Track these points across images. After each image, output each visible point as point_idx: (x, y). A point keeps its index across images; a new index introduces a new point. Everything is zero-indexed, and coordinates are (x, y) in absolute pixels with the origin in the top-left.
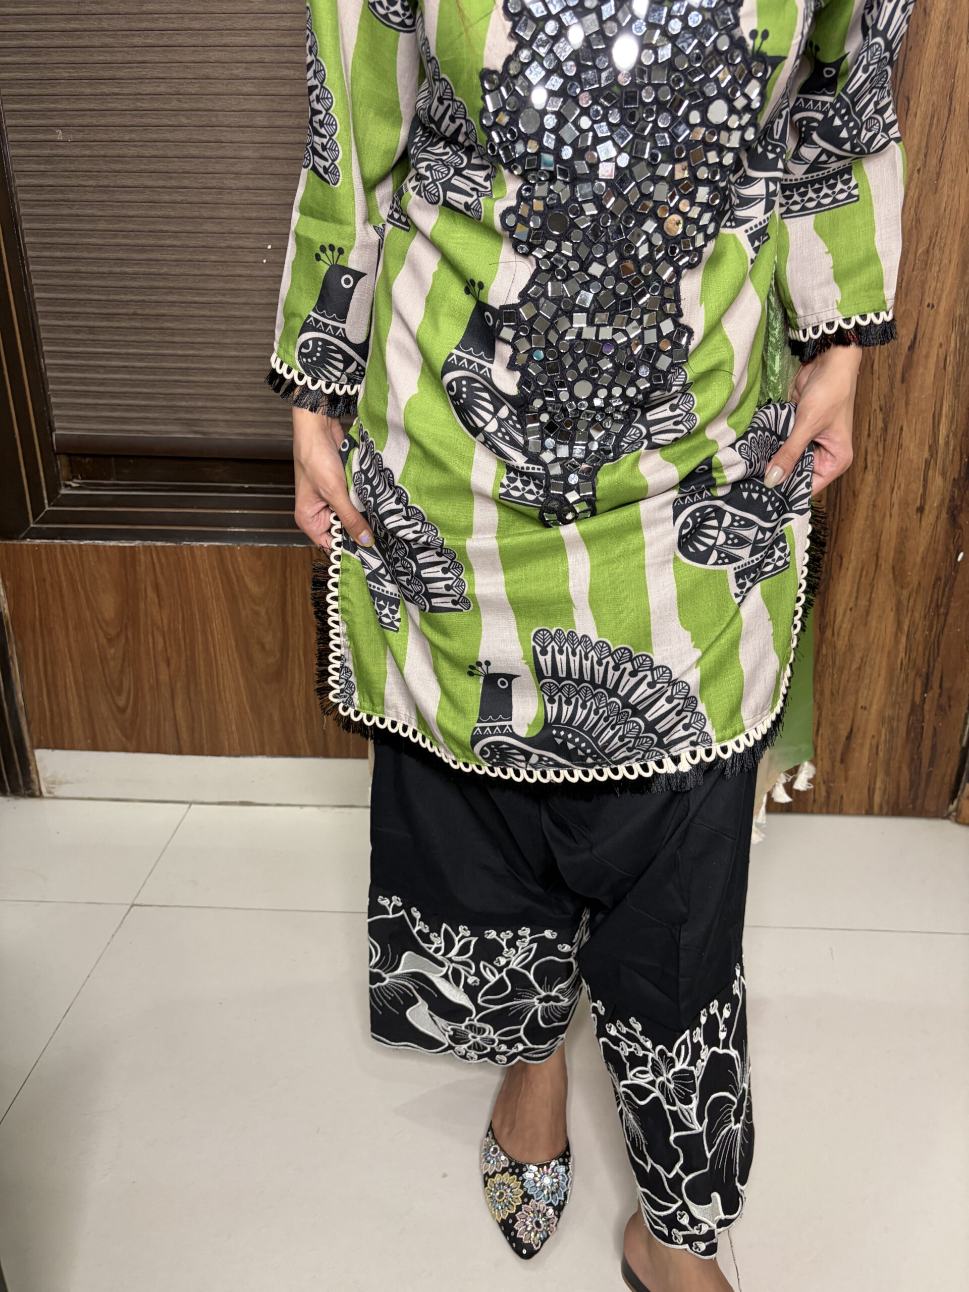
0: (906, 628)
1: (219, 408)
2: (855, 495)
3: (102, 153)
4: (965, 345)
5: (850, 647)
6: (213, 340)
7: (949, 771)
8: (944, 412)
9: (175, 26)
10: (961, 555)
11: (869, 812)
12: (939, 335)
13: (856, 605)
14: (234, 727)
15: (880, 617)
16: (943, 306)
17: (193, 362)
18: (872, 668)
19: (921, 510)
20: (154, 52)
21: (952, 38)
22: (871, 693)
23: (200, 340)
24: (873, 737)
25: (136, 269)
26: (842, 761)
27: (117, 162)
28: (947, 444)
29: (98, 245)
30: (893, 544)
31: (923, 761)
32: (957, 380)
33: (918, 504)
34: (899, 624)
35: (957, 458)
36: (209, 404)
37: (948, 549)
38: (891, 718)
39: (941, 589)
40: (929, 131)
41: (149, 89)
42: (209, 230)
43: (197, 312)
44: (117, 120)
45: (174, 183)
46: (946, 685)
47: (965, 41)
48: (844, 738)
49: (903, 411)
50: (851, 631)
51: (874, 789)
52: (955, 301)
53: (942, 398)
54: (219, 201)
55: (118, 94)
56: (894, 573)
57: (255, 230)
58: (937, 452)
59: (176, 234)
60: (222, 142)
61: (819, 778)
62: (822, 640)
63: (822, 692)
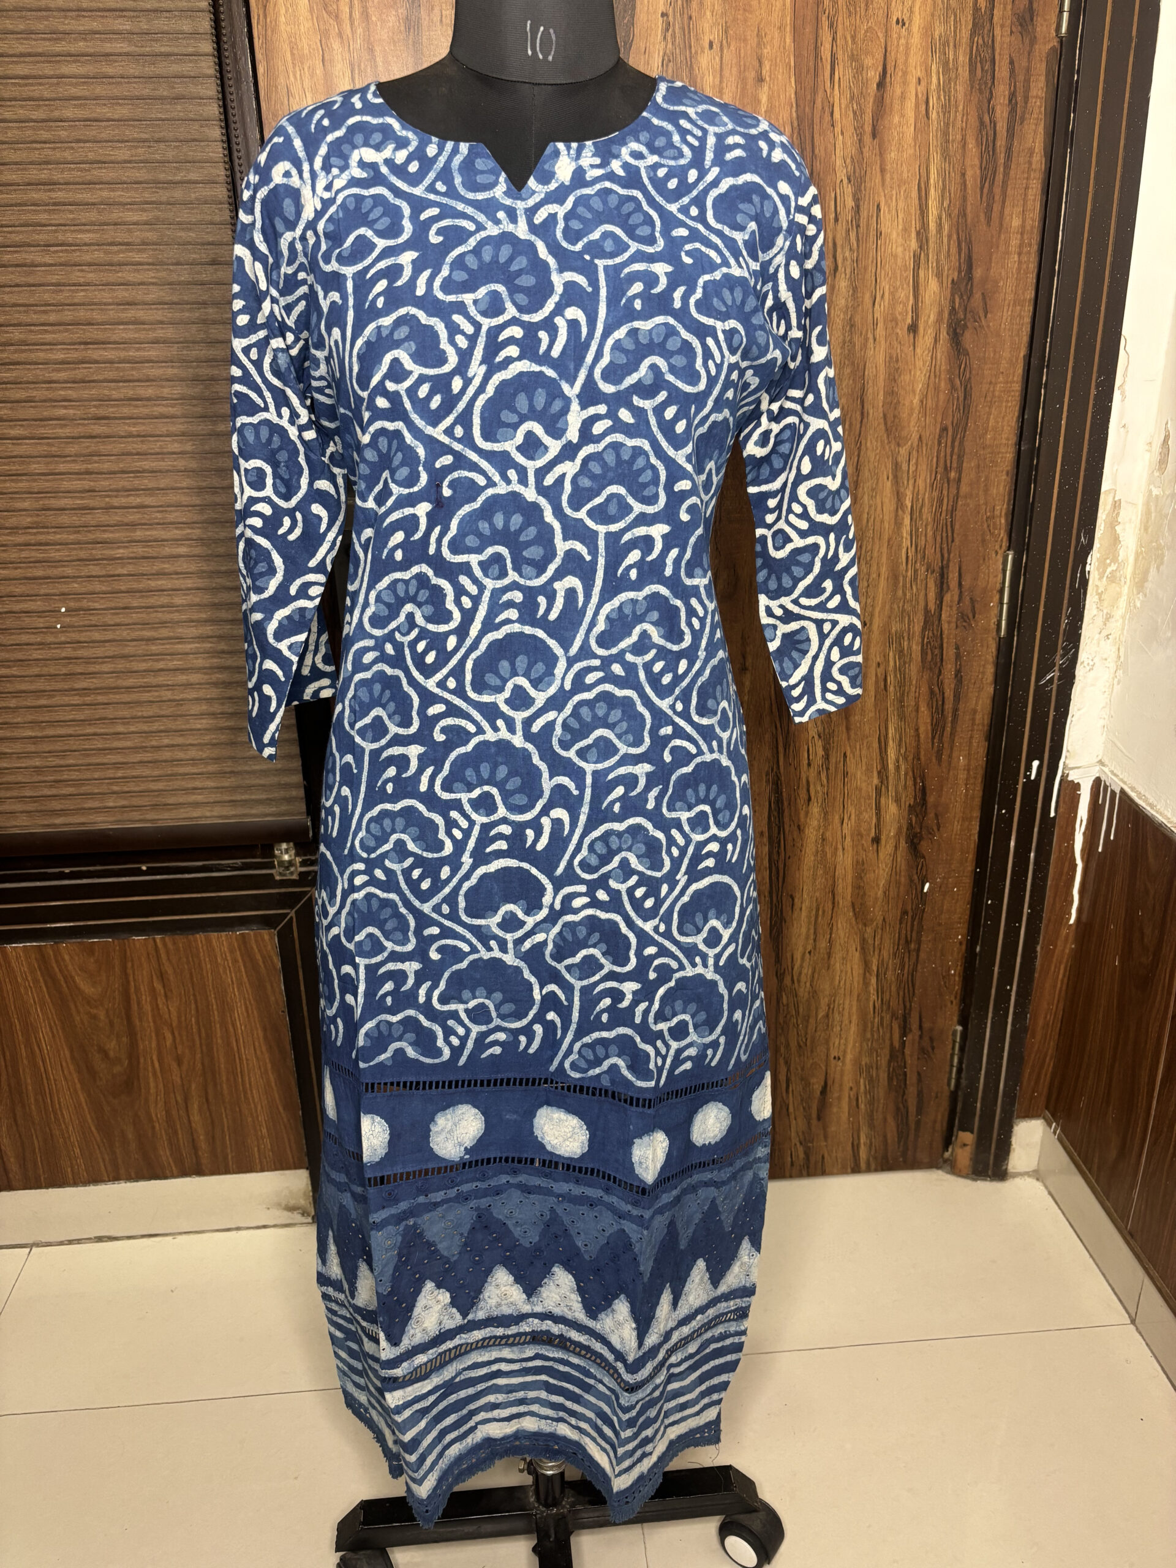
0: (875, 968)
2: (800, 829)
4: (905, 663)
5: (814, 993)
7: (939, 1119)
8: (890, 735)
10: (927, 886)
11: (856, 1170)
12: (875, 653)
13: (815, 948)
15: (843, 959)
16: (877, 624)
18: (841, 1014)
19: (876, 840)
21: (856, 339)
22: (843, 1041)
24: (851, 1089)
26: (819, 1118)
28: (898, 768)
30: (849, 879)
31: (910, 1109)
32: (901, 701)
33: (873, 834)
34: (866, 965)
35: (910, 783)
37: (911, 881)
38: (869, 1067)
39: (909, 924)
46: (927, 1025)
47: (871, 340)
48: (818, 1093)
49: (844, 736)
50: (813, 976)
51: (859, 1144)
52: (890, 618)
53: (887, 721)
56: (854, 910)
57: (42, 592)
58: (887, 778)
61: (795, 1140)
62: (781, 988)
63: (787, 1046)
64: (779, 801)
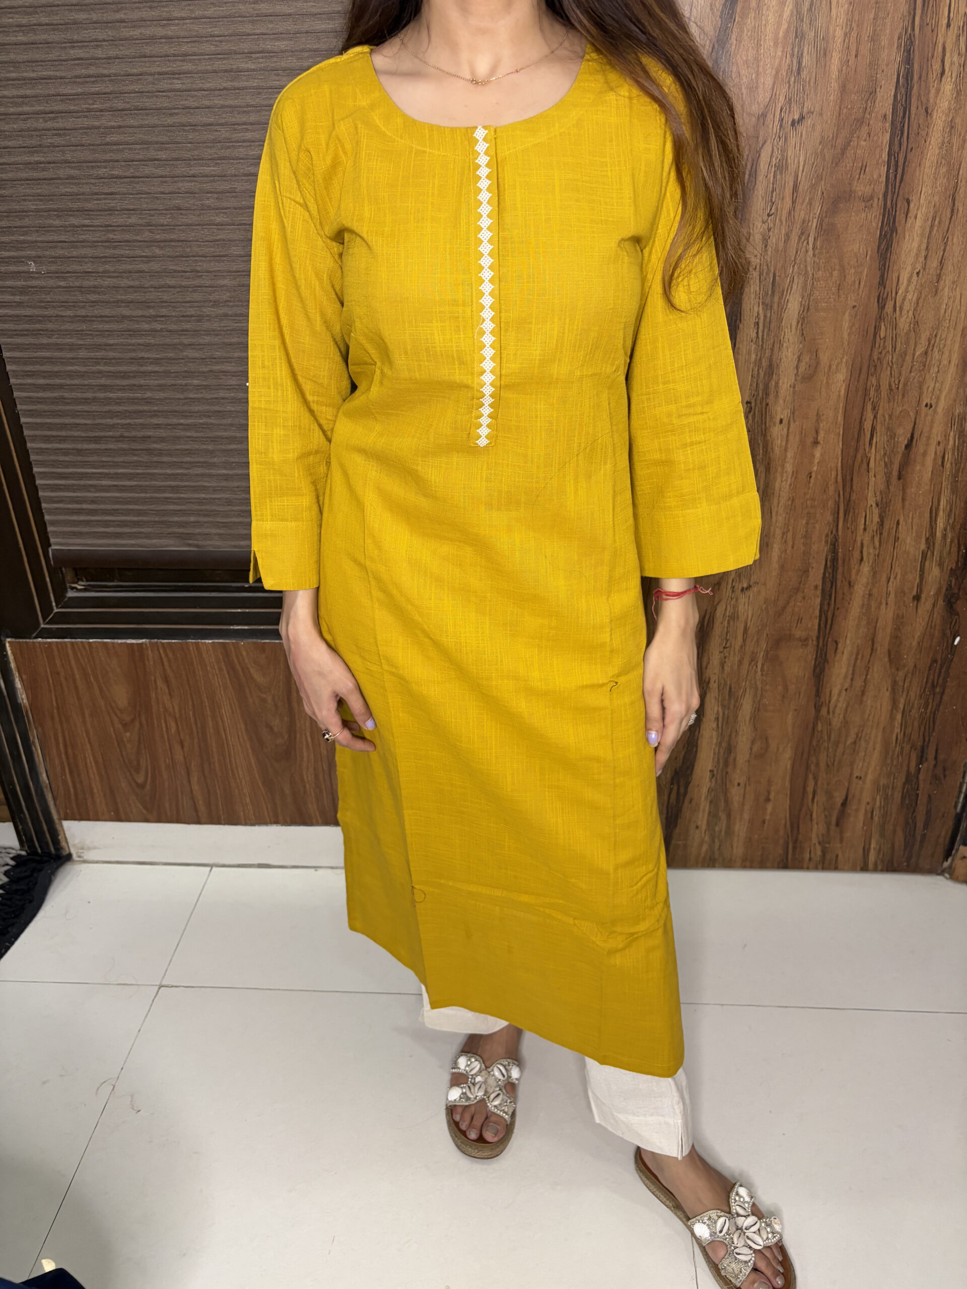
0: (901, 706)
1: (212, 522)
2: (850, 585)
3: (77, 284)
4: (964, 442)
5: (846, 723)
6: (201, 460)
7: (943, 833)
8: (941, 507)
9: (141, 157)
10: (958, 639)
11: (864, 868)
12: (937, 432)
13: (851, 686)
14: (248, 800)
15: (875, 696)
16: (942, 404)
17: (182, 480)
18: (867, 742)
19: (917, 598)
20: (122, 183)
21: (955, 139)
22: (866, 764)
23: (188, 459)
24: (868, 803)
25: (120, 394)
26: (837, 825)
27: (94, 292)
28: (944, 536)
29: (80, 372)
30: (889, 630)
31: (918, 825)
32: (955, 476)
33: (914, 593)
34: (894, 702)
35: (954, 549)
36: (201, 519)
37: (944, 634)
38: (886, 787)
39: (937, 671)
40: (930, 233)
41: (120, 220)
42: (190, 356)
43: (183, 433)
44: (89, 252)
45: (152, 312)
46: (941, 757)
48: (839, 804)
49: (899, 505)
50: (846, 710)
51: (869, 849)
52: (955, 401)
53: (940, 493)
54: (198, 329)
55: (87, 226)
56: (889, 656)
58: (934, 544)
59: (157, 361)
60: (198, 272)
61: (815, 840)
62: (817, 718)
63: (817, 764)
64: (835, 560)
